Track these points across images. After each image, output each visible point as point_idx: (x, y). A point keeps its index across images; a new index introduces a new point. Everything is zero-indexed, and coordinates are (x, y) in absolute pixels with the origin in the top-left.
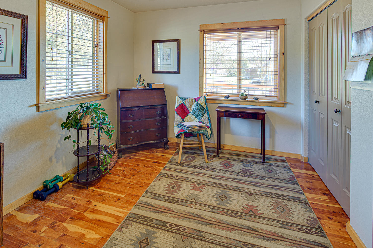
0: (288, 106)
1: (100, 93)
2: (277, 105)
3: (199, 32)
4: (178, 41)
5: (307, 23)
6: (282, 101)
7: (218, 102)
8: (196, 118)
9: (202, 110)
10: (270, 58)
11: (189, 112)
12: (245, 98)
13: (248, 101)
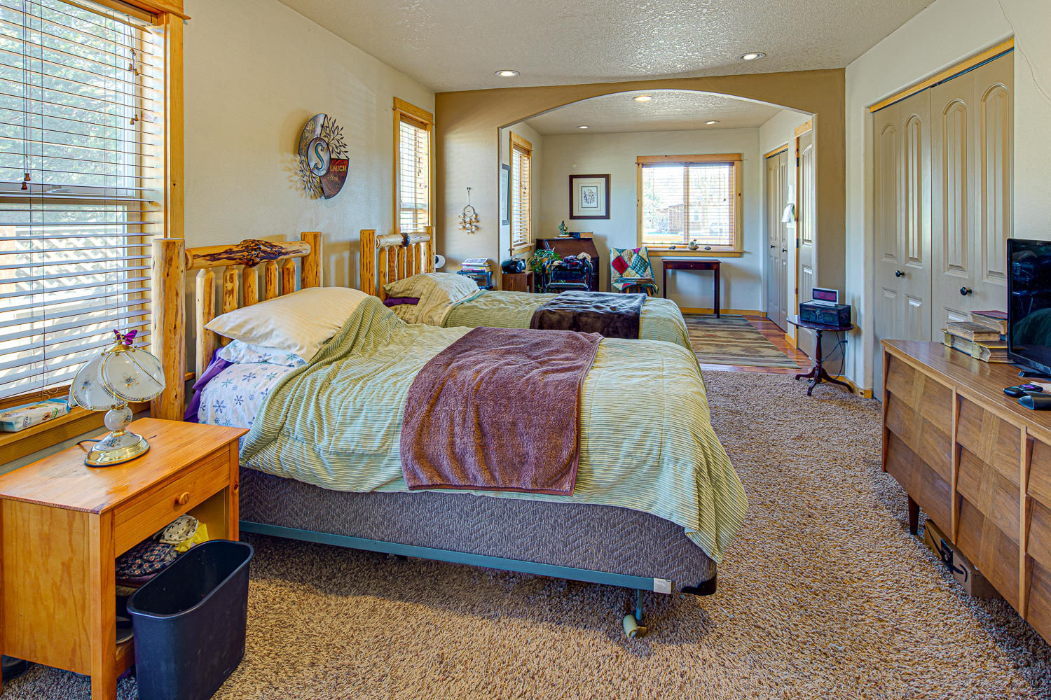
0: (745, 255)
1: (526, 243)
2: (733, 255)
3: (636, 165)
4: (607, 177)
5: (765, 160)
6: (738, 250)
7: (661, 254)
8: (637, 273)
9: (644, 264)
10: (725, 200)
11: (628, 266)
12: (695, 248)
13: (699, 252)
